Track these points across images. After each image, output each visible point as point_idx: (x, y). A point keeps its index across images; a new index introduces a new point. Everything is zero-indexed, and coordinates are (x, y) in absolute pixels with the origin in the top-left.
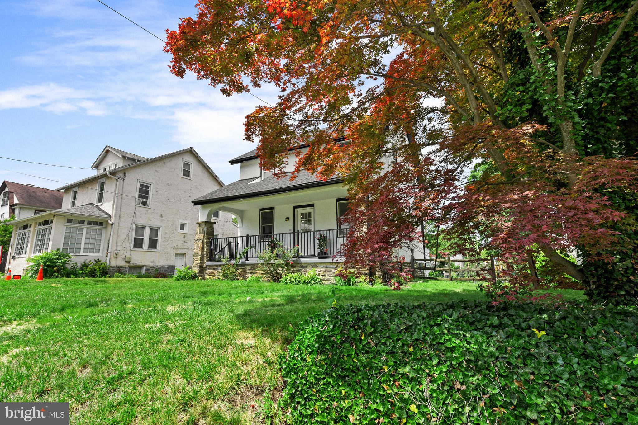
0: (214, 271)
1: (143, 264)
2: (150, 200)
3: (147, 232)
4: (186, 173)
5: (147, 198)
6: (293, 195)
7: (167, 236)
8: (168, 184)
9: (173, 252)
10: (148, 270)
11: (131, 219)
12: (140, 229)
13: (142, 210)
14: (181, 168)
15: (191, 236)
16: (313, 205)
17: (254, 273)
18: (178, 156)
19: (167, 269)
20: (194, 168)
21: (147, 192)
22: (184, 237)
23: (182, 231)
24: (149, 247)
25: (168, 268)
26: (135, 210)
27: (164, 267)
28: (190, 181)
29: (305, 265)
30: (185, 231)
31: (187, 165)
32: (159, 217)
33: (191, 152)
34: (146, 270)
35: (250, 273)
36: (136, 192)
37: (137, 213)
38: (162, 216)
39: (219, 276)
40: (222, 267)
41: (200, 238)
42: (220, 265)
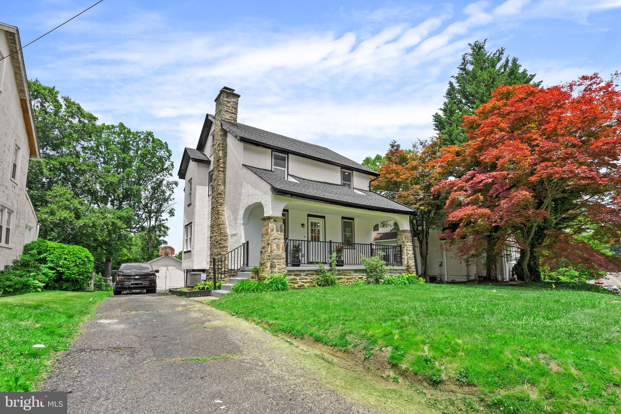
0: (295, 277)
6: (365, 213)
16: (323, 217)
17: (340, 278)
39: (303, 282)
40: (306, 272)
41: (279, 236)
42: (304, 271)
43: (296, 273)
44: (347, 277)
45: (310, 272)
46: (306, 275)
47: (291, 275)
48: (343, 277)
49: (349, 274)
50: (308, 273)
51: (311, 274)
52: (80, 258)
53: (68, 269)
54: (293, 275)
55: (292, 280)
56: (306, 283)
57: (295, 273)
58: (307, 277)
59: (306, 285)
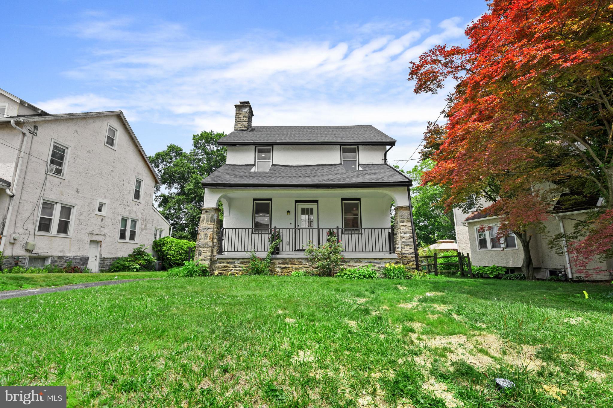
0: (228, 265)
1: (49, 254)
2: (65, 168)
3: (57, 210)
4: (111, 141)
5: (60, 164)
7: (82, 218)
8: (89, 152)
9: (88, 239)
10: (56, 261)
11: (38, 191)
12: (48, 206)
13: (54, 180)
14: (105, 134)
15: (110, 220)
16: (317, 202)
17: (286, 268)
18: (103, 118)
19: (78, 261)
20: (120, 136)
21: (62, 158)
22: (102, 220)
23: (99, 213)
24: (59, 231)
25: (81, 259)
26: (45, 180)
27: (76, 258)
28: (113, 152)
29: (348, 260)
30: (103, 213)
31: (113, 131)
32: (74, 193)
33: (119, 117)
34: (53, 262)
35: (281, 267)
36: (47, 154)
37: (48, 184)
38: (78, 191)
39: (237, 270)
40: (241, 260)
41: (209, 226)
42: (238, 259)
43: (229, 261)
44: (297, 266)
45: (245, 260)
46: (240, 263)
47: (223, 263)
48: (291, 266)
49: (298, 263)
50: (243, 261)
51: (246, 262)
52: (182, 249)
53: (174, 257)
54: (225, 262)
55: (223, 267)
56: (240, 271)
57: (227, 261)
58: (242, 265)
59: (240, 273)
